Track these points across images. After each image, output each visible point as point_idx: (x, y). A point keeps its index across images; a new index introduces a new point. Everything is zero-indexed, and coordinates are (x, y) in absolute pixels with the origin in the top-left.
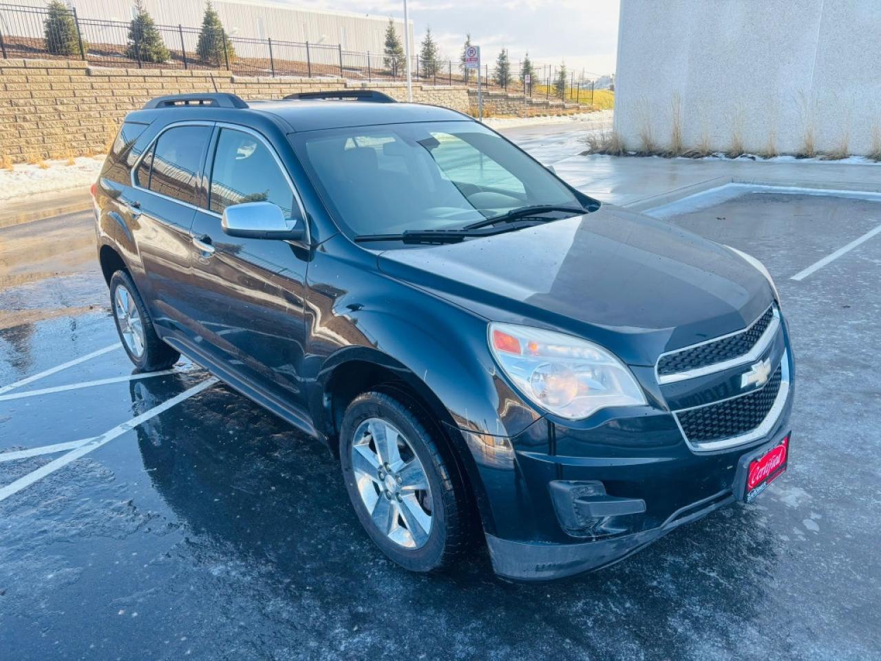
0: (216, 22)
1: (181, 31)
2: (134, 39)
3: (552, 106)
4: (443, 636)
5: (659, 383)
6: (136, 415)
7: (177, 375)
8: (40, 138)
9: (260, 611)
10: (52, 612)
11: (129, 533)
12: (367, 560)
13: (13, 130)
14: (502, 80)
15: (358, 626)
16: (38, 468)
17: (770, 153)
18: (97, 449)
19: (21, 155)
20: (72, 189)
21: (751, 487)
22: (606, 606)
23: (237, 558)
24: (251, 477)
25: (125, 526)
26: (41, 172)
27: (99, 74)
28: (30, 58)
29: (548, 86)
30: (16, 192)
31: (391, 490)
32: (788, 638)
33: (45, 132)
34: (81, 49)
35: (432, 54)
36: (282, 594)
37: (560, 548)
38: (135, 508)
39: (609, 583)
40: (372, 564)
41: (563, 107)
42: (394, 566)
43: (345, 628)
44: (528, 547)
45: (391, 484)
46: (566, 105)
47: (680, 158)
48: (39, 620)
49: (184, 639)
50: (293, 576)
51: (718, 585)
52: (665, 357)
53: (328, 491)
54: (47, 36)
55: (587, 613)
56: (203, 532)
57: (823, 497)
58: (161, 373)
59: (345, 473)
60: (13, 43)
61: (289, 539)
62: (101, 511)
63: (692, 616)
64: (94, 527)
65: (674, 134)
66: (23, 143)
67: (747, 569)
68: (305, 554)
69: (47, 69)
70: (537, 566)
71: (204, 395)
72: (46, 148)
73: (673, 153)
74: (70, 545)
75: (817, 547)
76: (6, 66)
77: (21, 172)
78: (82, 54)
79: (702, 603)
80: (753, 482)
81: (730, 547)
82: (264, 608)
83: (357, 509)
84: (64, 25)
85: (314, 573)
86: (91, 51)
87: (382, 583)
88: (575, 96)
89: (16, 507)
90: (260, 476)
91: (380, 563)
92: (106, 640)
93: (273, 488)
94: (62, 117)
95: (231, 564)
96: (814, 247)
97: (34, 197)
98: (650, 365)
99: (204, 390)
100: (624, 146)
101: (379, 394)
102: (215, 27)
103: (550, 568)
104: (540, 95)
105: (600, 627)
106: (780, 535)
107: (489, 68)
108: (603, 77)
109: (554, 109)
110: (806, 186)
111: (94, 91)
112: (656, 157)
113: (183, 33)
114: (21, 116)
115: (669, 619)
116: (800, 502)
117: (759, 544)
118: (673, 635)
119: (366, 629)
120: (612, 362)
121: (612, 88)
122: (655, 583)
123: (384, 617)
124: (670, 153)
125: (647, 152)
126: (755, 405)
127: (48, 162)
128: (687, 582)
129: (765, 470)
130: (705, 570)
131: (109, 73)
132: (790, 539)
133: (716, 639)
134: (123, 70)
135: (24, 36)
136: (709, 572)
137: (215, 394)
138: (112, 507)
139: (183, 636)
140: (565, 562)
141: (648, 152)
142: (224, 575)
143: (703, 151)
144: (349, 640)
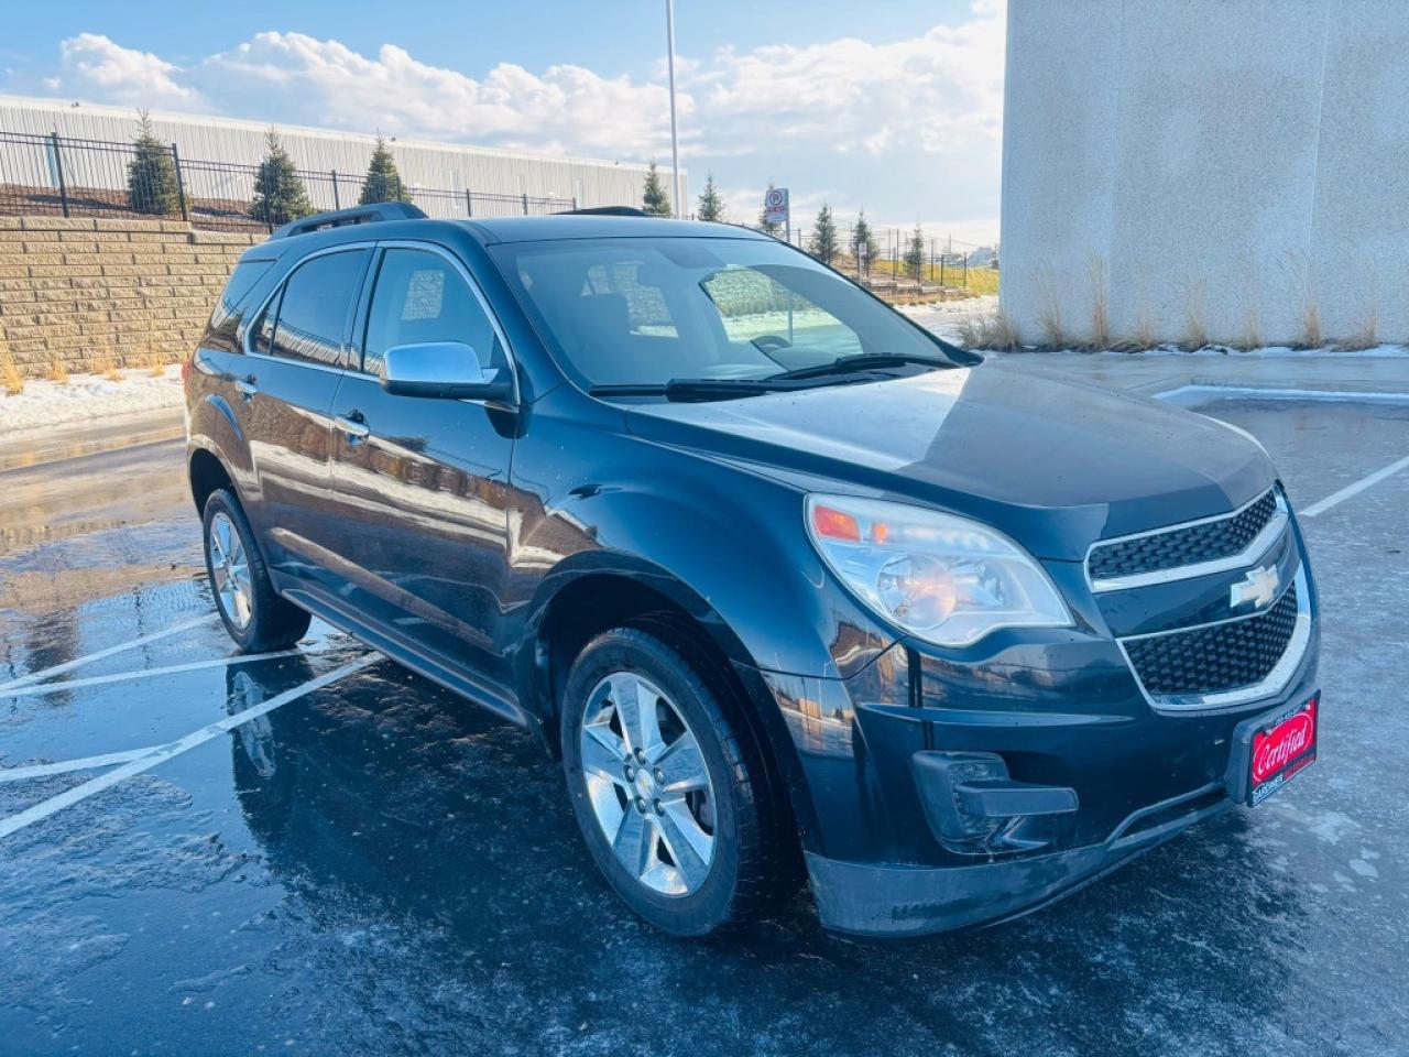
0: (389, 167)
1: (334, 180)
2: (264, 193)
3: (902, 291)
4: (734, 1038)
5: (1092, 591)
6: (231, 713)
7: (301, 657)
8: (113, 336)
9: (422, 1000)
10: (73, 1000)
11: (208, 883)
12: (605, 921)
13: (71, 323)
14: (823, 253)
15: (588, 1022)
16: (68, 789)
17: (1250, 343)
18: (167, 761)
19: (80, 361)
20: (156, 411)
21: (1259, 780)
22: (1016, 992)
23: (387, 919)
24: (416, 799)
25: (203, 872)
26: (111, 386)
27: (208, 241)
28: (103, 217)
29: (895, 262)
30: (70, 415)
31: (646, 794)
32: (1338, 1042)
33: (120, 327)
34: (183, 206)
35: (716, 213)
36: (460, 973)
37: (933, 873)
38: (221, 846)
39: (1019, 957)
40: (612, 927)
41: (920, 292)
42: (651, 931)
43: (566, 1026)
44: (878, 872)
45: (645, 783)
46: (923, 288)
47: (1106, 353)
48: (50, 1012)
49: (290, 1042)
50: (478, 947)
51: (1208, 960)
52: (1101, 549)
53: (542, 820)
54: (132, 186)
55: (983, 1003)
56: (331, 882)
57: (1379, 826)
58: (277, 655)
59: (569, 775)
60: (80, 197)
61: (474, 891)
62: (167, 850)
63: (1168, 1008)
64: (153, 875)
65: (1096, 318)
66: (85, 344)
67: (1258, 935)
68: (501, 913)
69: (128, 232)
70: (895, 908)
71: (345, 685)
72: (120, 350)
73: (1096, 346)
74: (112, 900)
75: (1377, 902)
76: (67, 227)
77: (80, 386)
78: (184, 212)
79: (1184, 989)
80: (1260, 771)
81: (1227, 901)
82: (427, 995)
83: (589, 837)
84: (159, 170)
85: (516, 940)
86: (197, 209)
87: (629, 956)
88: (937, 275)
89: (28, 846)
90: (430, 799)
91: (626, 927)
92: (159, 1044)
93: (451, 816)
94: (148, 303)
95: (375, 928)
96: (1333, 471)
97: (97, 422)
98: (1075, 559)
99: (345, 678)
100: (1017, 336)
101: (627, 630)
102: (387, 175)
103: (916, 912)
104: (884, 273)
105: (1007, 1025)
106: (1311, 884)
107: (803, 233)
108: (981, 249)
109: (906, 295)
110: (1313, 387)
111: (199, 266)
112: (1068, 352)
113: (338, 183)
114: (85, 302)
115: (1128, 1013)
116: (1342, 833)
117: (1275, 897)
118: (1136, 1039)
119: (602, 1028)
120: (1013, 554)
121: (995, 265)
122: (1099, 958)
123: (632, 1009)
124: (1091, 346)
125: (1054, 347)
126: (1256, 641)
127: (124, 371)
128: (1155, 957)
129: (1279, 753)
130: (1185, 936)
131: (223, 241)
132: (1330, 888)
133: (1210, 1043)
134: (246, 235)
135: (97, 187)
136: (1193, 940)
137: (362, 682)
138: (182, 846)
139: (289, 1038)
140: (943, 902)
141: (1055, 345)
142: (363, 945)
143: (1143, 342)
144: (571, 1045)
